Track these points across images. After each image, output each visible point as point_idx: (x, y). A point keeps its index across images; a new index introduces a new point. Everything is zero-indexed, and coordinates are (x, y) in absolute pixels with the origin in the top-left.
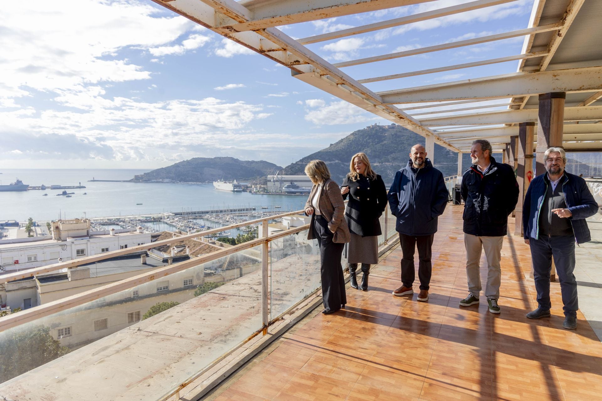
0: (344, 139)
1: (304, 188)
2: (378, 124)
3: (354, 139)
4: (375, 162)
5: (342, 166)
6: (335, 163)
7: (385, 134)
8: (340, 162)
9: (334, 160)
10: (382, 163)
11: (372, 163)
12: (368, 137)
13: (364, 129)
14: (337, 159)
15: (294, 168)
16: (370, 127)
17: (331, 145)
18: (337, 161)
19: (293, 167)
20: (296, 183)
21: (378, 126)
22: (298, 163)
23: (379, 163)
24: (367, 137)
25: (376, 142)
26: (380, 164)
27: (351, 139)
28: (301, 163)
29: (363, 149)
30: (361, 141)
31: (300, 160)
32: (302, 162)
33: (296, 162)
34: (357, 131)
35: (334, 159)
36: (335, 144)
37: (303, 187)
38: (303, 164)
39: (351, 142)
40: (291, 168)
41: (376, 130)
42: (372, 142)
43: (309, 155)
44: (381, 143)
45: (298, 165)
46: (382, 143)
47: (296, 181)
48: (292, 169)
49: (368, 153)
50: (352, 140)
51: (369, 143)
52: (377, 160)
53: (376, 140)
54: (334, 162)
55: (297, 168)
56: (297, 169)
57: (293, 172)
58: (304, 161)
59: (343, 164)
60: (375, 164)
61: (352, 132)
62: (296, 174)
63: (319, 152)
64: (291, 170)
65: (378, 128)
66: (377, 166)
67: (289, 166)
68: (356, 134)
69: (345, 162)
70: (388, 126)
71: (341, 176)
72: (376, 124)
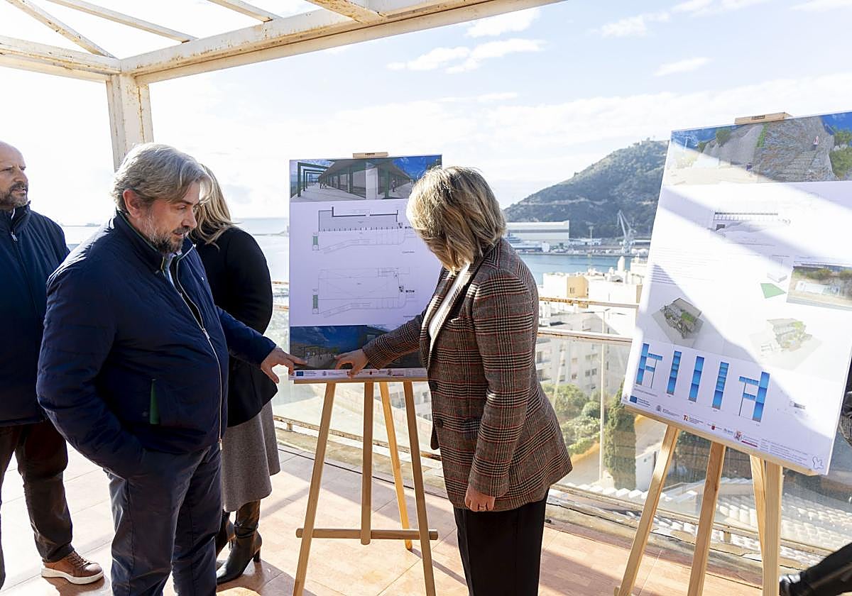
0: (596, 164)
1: (528, 242)
2: (651, 140)
3: (611, 165)
4: (645, 200)
5: (591, 206)
6: (580, 203)
8: (587, 200)
9: (577, 198)
11: (640, 200)
12: (634, 160)
13: (629, 147)
14: (583, 196)
15: (515, 212)
16: (638, 144)
17: (575, 174)
18: (582, 200)
19: (513, 210)
20: (515, 235)
21: (653, 142)
22: (521, 203)
23: (652, 201)
24: (632, 160)
25: (648, 168)
27: (608, 164)
28: (526, 203)
29: (626, 179)
30: (622, 166)
31: (525, 199)
32: (528, 202)
33: (519, 203)
34: (617, 151)
35: (577, 196)
36: (581, 172)
37: (526, 240)
38: (528, 205)
39: (606, 168)
40: (511, 211)
41: (649, 148)
42: (642, 168)
43: (538, 191)
44: (655, 169)
45: (522, 206)
46: (657, 169)
47: (516, 231)
48: (512, 213)
49: (633, 186)
50: (609, 166)
51: (637, 169)
52: (648, 195)
53: (648, 164)
54: (578, 201)
55: (519, 212)
56: (519, 214)
58: (531, 200)
59: (593, 204)
60: (645, 203)
61: (609, 153)
63: (555, 186)
64: (511, 215)
65: (651, 145)
66: (647, 205)
68: (616, 156)
69: (596, 200)
71: (588, 223)
72: (649, 139)
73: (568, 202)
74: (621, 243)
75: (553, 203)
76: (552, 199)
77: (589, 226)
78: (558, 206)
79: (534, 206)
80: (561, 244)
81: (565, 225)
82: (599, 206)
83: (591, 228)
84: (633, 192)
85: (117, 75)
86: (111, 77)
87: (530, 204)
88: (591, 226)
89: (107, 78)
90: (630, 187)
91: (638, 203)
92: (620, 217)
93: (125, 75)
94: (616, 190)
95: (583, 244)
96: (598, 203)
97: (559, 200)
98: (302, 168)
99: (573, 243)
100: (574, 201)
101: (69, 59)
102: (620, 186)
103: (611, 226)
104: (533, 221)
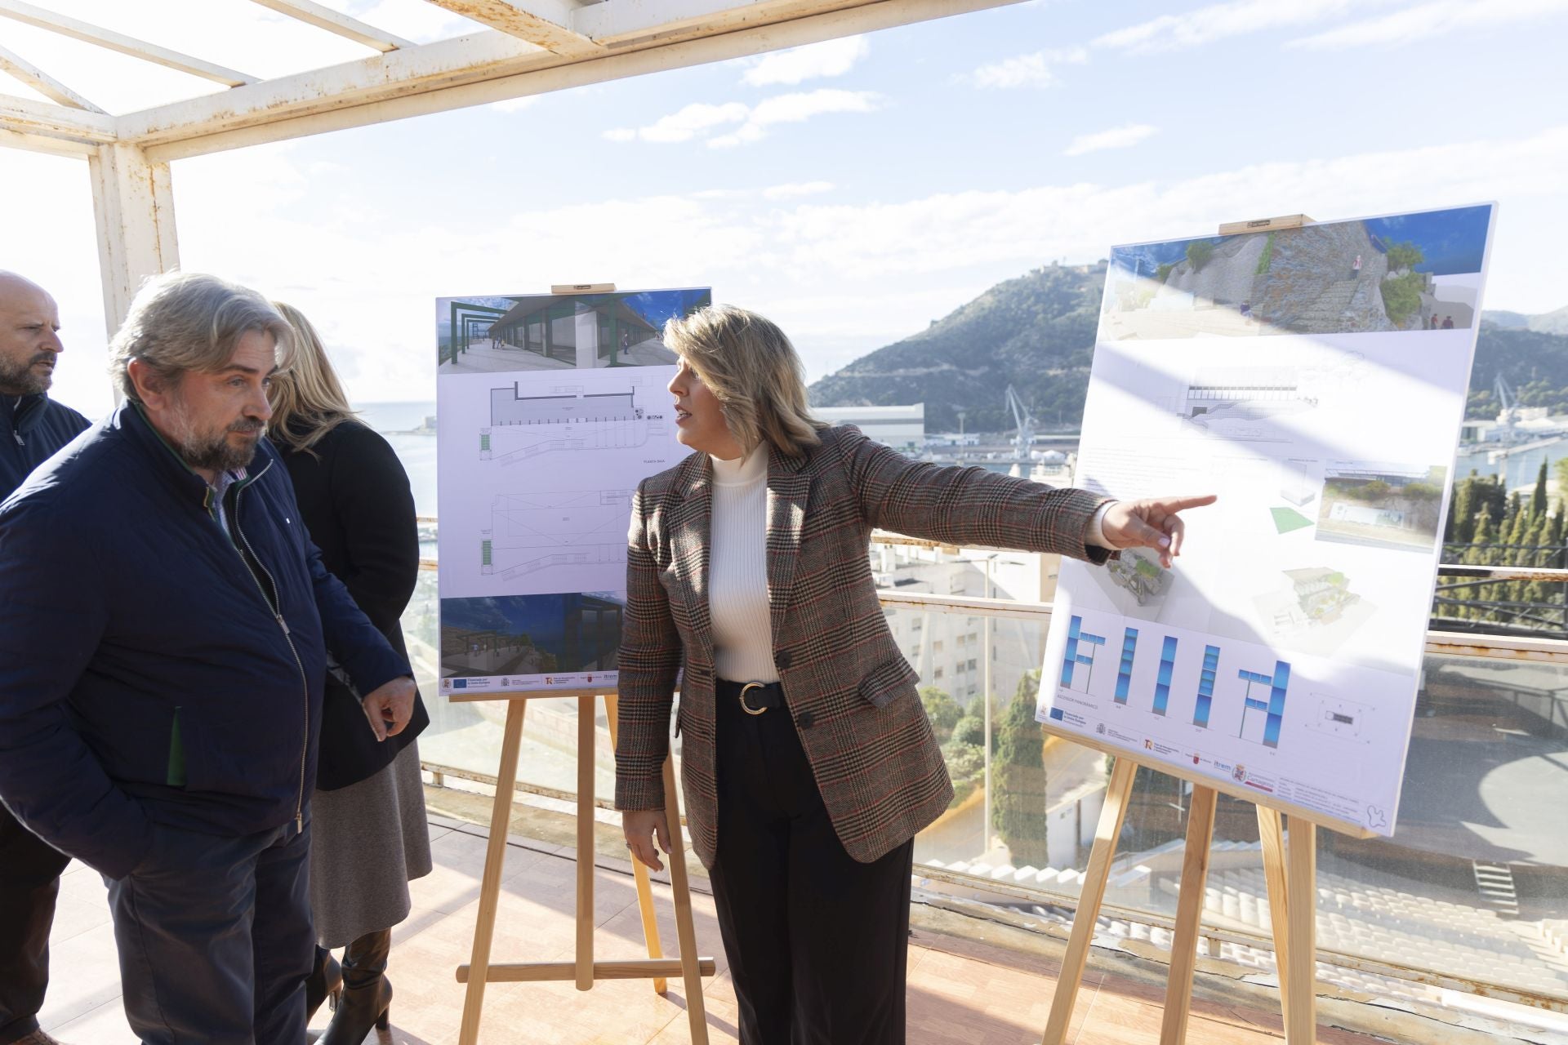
0: (968, 305)
2: (1060, 264)
3: (993, 306)
4: (1050, 367)
5: (961, 378)
6: (941, 372)
7: (1080, 287)
8: (954, 368)
9: (937, 365)
10: (1070, 367)
11: (1044, 367)
12: (1032, 299)
13: (1023, 276)
14: (947, 361)
15: (830, 389)
16: (1039, 271)
17: (933, 322)
18: (946, 367)
19: (828, 387)
21: (1062, 268)
22: (840, 375)
23: (1063, 368)
24: (1028, 298)
25: (1055, 312)
26: (1065, 371)
27: (987, 305)
28: (849, 374)
29: (1020, 332)
30: (1012, 310)
31: (848, 367)
32: (853, 371)
33: (837, 373)
34: (1003, 284)
35: (938, 361)
36: (943, 320)
38: (853, 378)
39: (986, 312)
40: (823, 388)
41: (1057, 280)
42: (1045, 311)
43: (870, 351)
44: (1068, 314)
45: (842, 379)
48: (825, 391)
49: (1032, 343)
50: (990, 308)
51: (1037, 314)
52: (1056, 359)
53: (1056, 306)
54: (939, 369)
55: (837, 388)
56: (837, 392)
57: (827, 397)
58: (858, 368)
59: (964, 374)
60: (1052, 373)
61: (989, 287)
62: (837, 404)
63: (897, 345)
64: (823, 394)
65: (1060, 273)
66: (1055, 376)
67: (818, 383)
68: (1000, 292)
69: (970, 368)
70: (1089, 266)
71: (956, 407)
72: (1055, 262)
73: (921, 371)
74: (1012, 441)
75: (895, 373)
76: (893, 366)
77: (958, 412)
78: (905, 378)
79: (863, 378)
80: (911, 445)
81: (916, 410)
82: (974, 378)
83: (961, 416)
84: (1031, 353)
85: (110, 144)
86: (97, 149)
87: (857, 374)
88: (962, 412)
89: (91, 150)
90: (1026, 344)
91: (1040, 372)
92: (1011, 398)
93: (125, 145)
94: (1002, 350)
95: (949, 443)
96: (972, 373)
97: (906, 367)
98: (460, 312)
99: (931, 442)
100: (932, 370)
101: (19, 115)
102: (1010, 343)
103: (996, 412)
104: (862, 405)
